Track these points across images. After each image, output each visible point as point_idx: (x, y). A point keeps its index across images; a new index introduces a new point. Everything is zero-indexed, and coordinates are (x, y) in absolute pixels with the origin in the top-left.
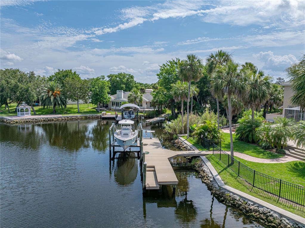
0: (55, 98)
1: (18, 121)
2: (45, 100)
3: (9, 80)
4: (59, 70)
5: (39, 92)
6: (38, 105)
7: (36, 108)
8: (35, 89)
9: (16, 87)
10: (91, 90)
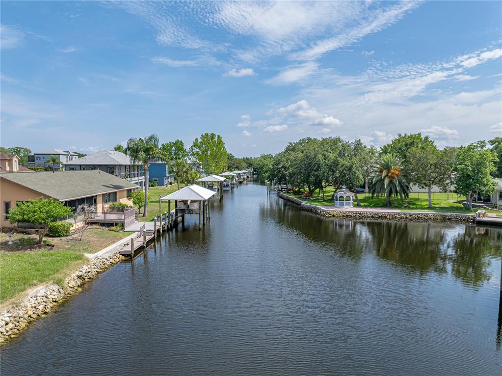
0: (391, 182)
1: (335, 213)
2: (376, 184)
3: (327, 154)
4: (400, 135)
5: (367, 171)
6: (363, 192)
7: (361, 196)
8: (362, 167)
9: (336, 163)
10: (456, 169)
